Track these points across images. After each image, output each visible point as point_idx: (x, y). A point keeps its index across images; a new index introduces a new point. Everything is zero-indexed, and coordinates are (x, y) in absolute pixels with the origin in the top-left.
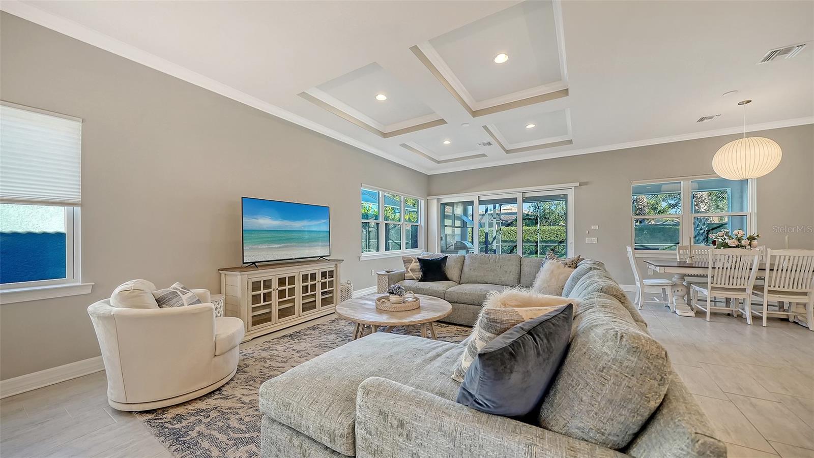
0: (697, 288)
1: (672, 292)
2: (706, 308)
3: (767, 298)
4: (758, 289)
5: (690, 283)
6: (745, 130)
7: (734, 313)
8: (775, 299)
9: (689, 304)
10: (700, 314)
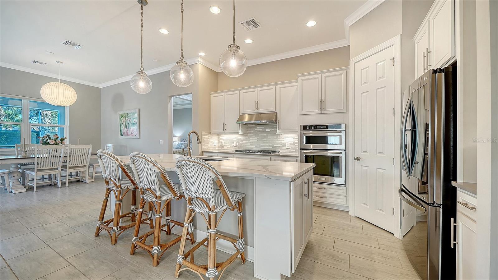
0: (28, 172)
1: (8, 178)
2: (34, 184)
3: (68, 172)
4: (64, 167)
5: (23, 170)
6: (60, 77)
7: (53, 183)
8: (74, 171)
9: (23, 184)
10: (30, 189)
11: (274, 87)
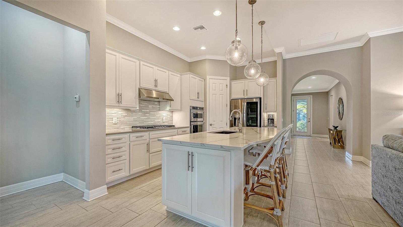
11: (167, 72)
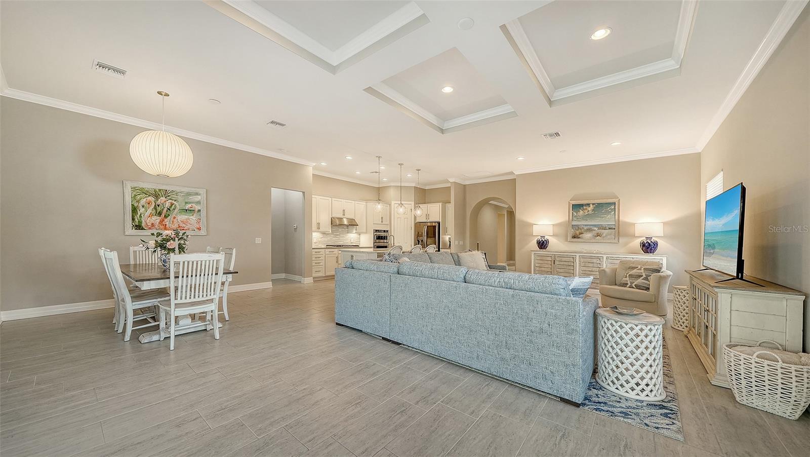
11: (354, 202)
